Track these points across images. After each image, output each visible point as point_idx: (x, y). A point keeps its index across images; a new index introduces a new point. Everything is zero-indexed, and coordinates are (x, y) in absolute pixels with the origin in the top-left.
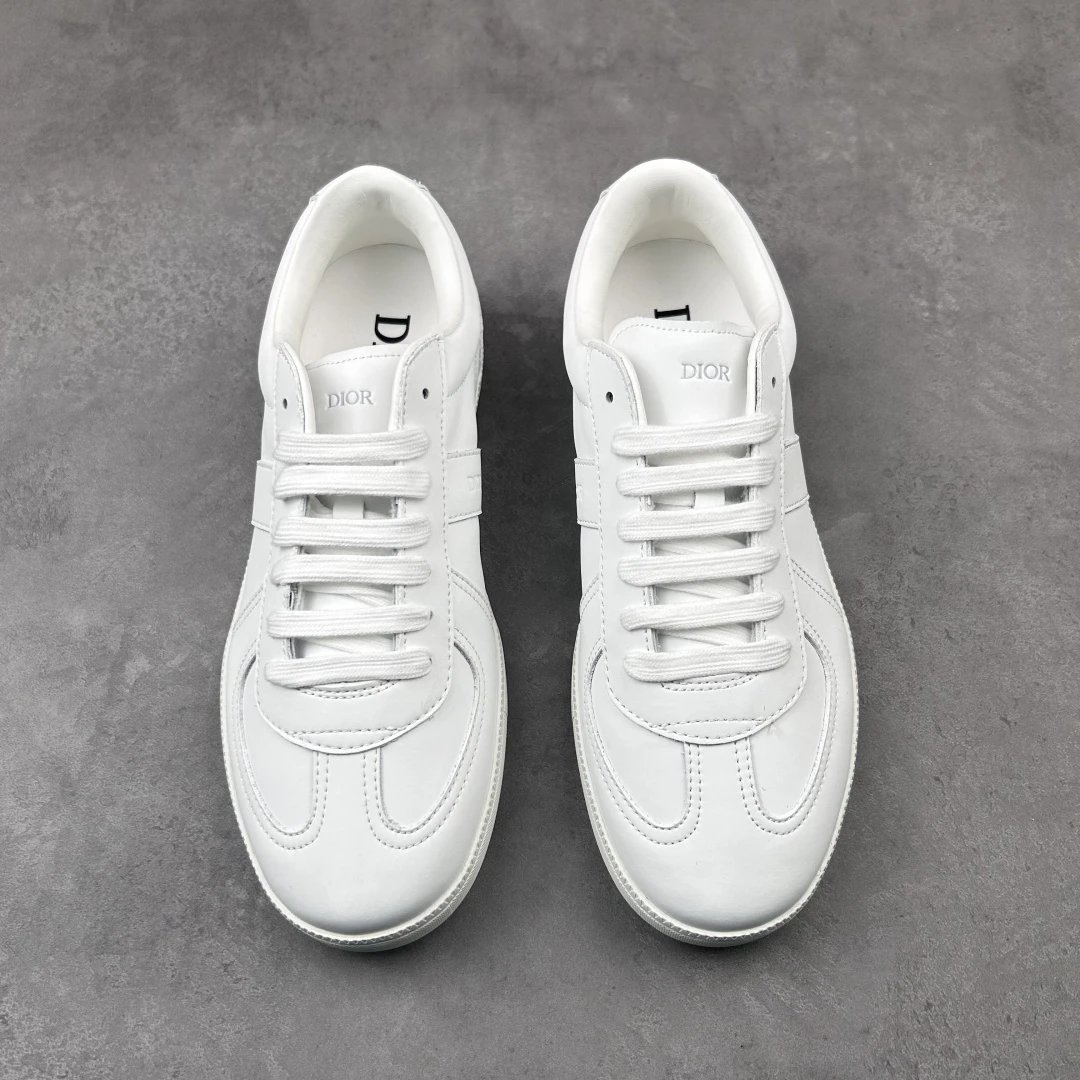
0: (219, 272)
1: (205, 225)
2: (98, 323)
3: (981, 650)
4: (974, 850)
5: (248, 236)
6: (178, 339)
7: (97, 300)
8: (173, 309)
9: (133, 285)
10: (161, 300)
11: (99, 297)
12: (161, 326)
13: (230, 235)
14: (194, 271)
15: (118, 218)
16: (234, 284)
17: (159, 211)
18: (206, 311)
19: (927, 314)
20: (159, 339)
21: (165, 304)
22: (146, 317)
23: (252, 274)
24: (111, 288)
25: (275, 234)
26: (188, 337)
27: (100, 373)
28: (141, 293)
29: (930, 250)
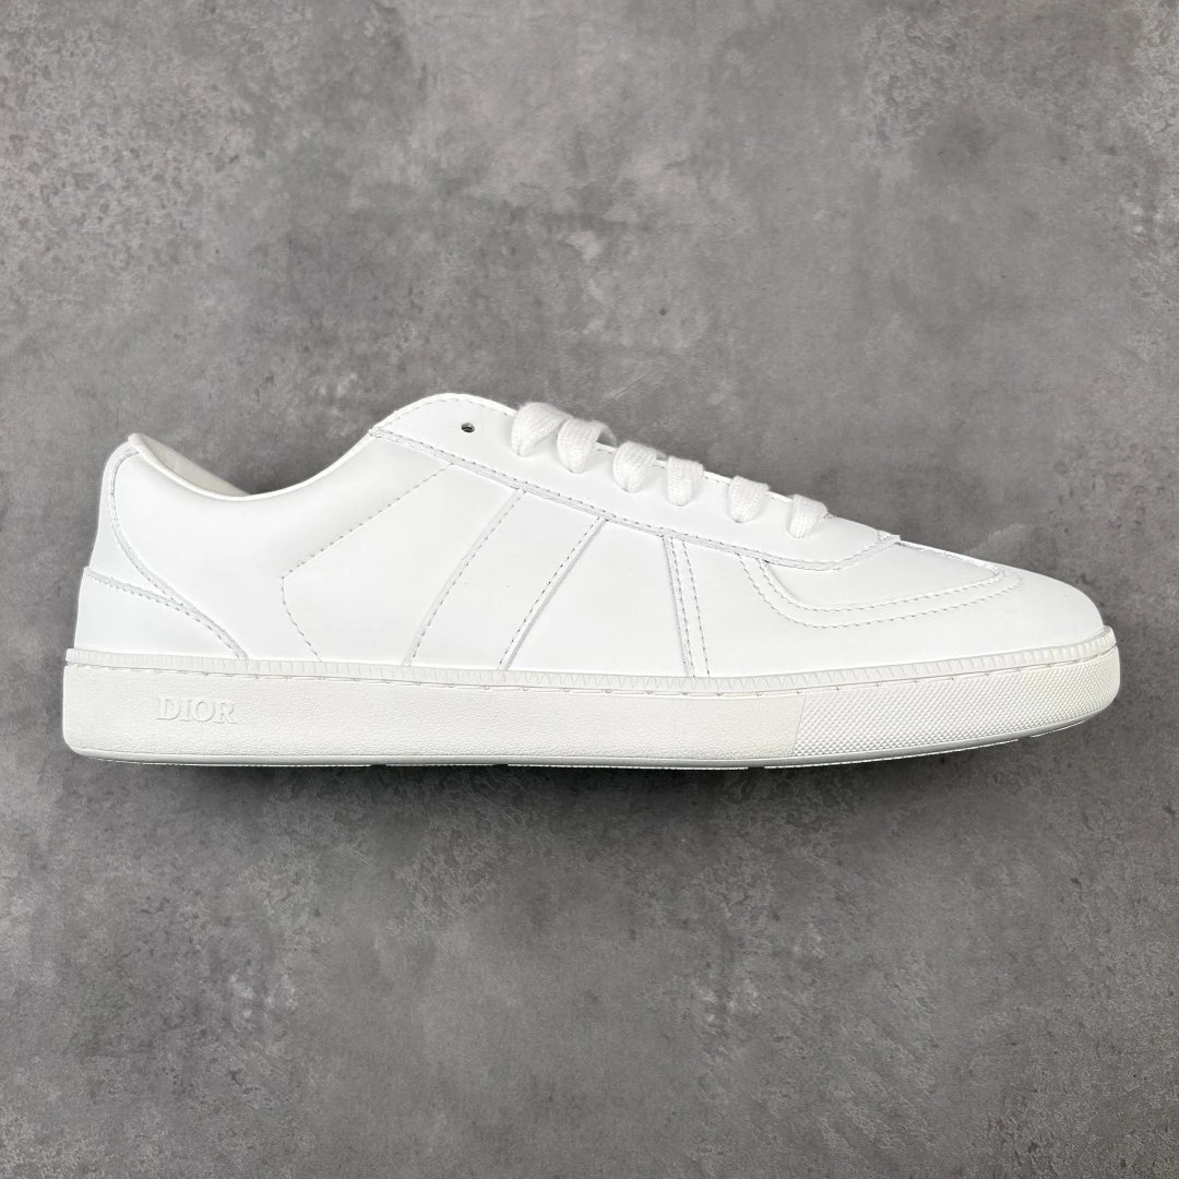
0: (178, 146)
1: (154, 69)
2: (21, 223)
3: (1151, 717)
4: (1109, 968)
5: (215, 88)
6: (128, 249)
7: (16, 186)
8: (119, 201)
9: (63, 164)
10: (101, 189)
11: (20, 182)
12: (104, 228)
13: (189, 85)
14: (143, 143)
15: (35, 55)
16: (198, 164)
17: (90, 45)
18: (164, 207)
19: (1139, 229)
20: (104, 249)
21: (108, 194)
22: (84, 215)
23: (222, 149)
24: (34, 168)
25: (251, 85)
26: (141, 245)
27: (30, 299)
28: (75, 176)
29: (1158, 125)
